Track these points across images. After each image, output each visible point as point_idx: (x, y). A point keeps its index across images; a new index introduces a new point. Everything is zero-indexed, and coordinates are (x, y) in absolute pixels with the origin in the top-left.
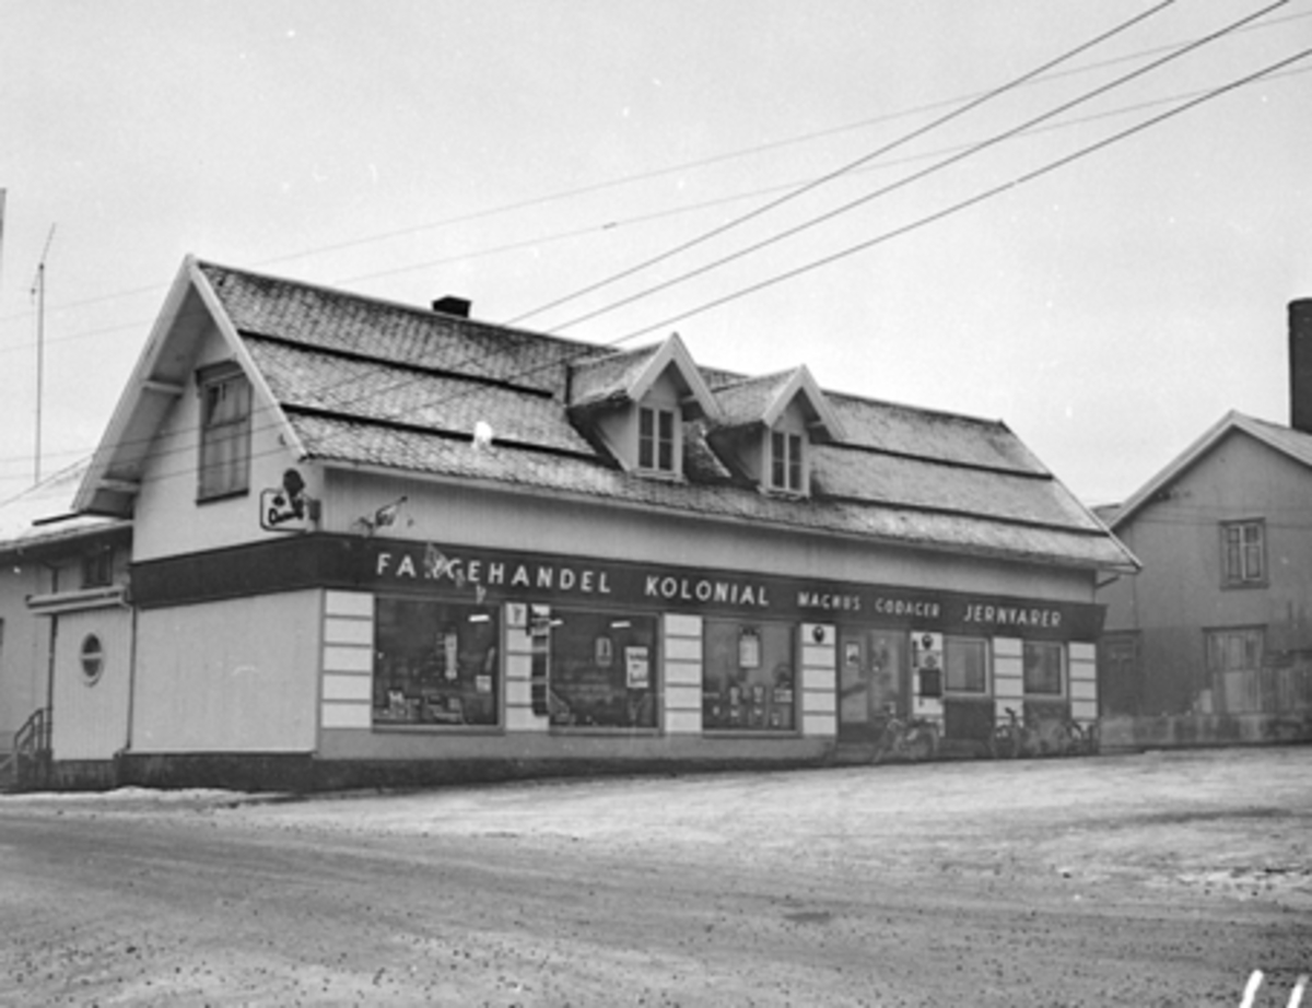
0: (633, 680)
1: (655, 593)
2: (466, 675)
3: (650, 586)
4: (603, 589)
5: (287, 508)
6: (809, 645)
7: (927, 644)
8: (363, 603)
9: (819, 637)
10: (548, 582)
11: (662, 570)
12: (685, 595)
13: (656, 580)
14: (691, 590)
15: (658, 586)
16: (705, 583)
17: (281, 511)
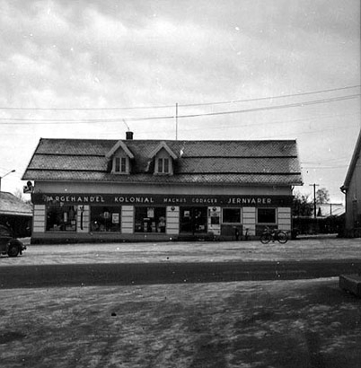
0: (114, 221)
1: (117, 201)
2: (69, 220)
3: (116, 199)
4: (102, 201)
5: (28, 189)
6: (169, 211)
7: (214, 210)
8: (43, 207)
9: (173, 210)
10: (87, 200)
11: (119, 196)
12: (127, 201)
13: (117, 198)
14: (128, 199)
15: (118, 199)
16: (132, 198)
17: (26, 189)
